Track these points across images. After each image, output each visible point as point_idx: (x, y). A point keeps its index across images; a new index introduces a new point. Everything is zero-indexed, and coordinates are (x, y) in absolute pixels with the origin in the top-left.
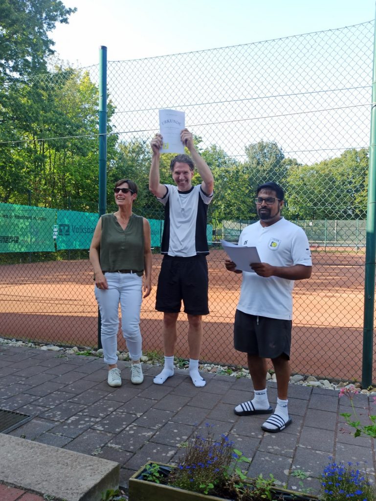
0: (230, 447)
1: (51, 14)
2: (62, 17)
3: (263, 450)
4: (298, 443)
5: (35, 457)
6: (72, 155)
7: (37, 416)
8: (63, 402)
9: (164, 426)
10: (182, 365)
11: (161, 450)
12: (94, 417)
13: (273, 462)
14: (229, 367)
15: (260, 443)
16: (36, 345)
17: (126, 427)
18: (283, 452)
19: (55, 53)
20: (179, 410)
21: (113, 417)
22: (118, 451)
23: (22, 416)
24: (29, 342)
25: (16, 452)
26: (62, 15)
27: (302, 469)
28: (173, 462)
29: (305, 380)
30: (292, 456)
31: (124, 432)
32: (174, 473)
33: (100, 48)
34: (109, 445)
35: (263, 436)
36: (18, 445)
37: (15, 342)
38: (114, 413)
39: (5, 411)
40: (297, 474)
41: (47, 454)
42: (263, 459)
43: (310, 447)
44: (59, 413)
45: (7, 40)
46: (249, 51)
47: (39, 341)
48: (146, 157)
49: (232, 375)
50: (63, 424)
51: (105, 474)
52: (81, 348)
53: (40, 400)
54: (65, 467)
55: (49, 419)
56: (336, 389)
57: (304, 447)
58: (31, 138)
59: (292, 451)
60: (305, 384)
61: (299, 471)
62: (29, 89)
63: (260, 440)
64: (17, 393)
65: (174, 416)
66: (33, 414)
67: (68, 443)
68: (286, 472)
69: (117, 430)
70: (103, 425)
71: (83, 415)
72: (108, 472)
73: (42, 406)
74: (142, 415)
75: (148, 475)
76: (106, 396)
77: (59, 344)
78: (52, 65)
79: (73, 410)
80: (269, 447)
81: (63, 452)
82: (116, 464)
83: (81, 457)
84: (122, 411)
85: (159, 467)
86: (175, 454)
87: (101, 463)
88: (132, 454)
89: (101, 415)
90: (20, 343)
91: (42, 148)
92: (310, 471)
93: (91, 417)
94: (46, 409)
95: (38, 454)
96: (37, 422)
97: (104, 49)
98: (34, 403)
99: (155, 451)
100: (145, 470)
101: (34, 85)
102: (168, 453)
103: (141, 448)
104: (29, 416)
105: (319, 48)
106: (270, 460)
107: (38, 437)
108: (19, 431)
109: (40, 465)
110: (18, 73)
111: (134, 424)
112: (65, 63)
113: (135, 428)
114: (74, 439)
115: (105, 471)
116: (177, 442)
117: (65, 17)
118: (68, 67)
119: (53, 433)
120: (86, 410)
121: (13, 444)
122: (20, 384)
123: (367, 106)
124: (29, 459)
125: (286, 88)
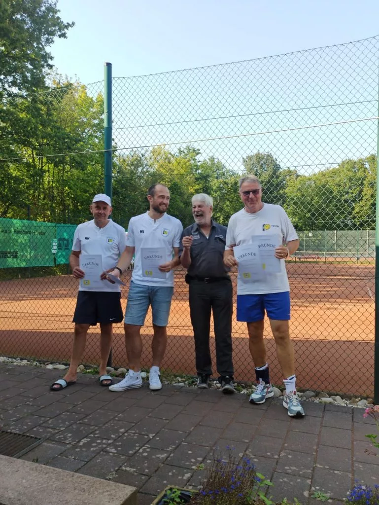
0: (253, 471)
1: (50, 29)
2: (60, 32)
3: (280, 471)
4: (315, 462)
5: (51, 483)
6: (71, 169)
7: (48, 439)
8: (73, 423)
9: (178, 447)
10: (190, 382)
11: (177, 473)
12: (106, 439)
13: (291, 483)
14: (238, 383)
15: (277, 464)
16: (41, 364)
17: (140, 449)
18: (301, 473)
19: (54, 67)
20: (191, 430)
21: (125, 438)
22: (133, 475)
23: (33, 439)
24: (34, 360)
25: (31, 478)
26: (60, 30)
27: (322, 491)
28: (190, 485)
29: (316, 396)
30: (310, 477)
31: (138, 454)
32: (195, 499)
33: (105, 65)
34: (124, 468)
35: (279, 456)
36: (33, 470)
37: (19, 361)
38: (126, 434)
39: (15, 434)
40: (317, 496)
41: (63, 479)
42: (282, 480)
43: (328, 467)
44: (69, 435)
45: (6, 56)
46: (254, 66)
47: (44, 360)
48: (145, 170)
49: (242, 392)
50: (75, 446)
51: (124, 500)
52: (87, 366)
53: (50, 422)
54: (82, 493)
55: (61, 442)
56: (349, 406)
57: (322, 467)
58: (30, 152)
59: (310, 471)
60: (317, 401)
61: (319, 493)
62: (27, 104)
63: (276, 460)
64: (26, 415)
65: (187, 437)
66: (44, 436)
67: (82, 467)
68: (306, 494)
69: (130, 452)
70: (116, 447)
71: (94, 437)
72: (126, 497)
73: (52, 428)
74: (155, 436)
75: (168, 501)
76: (116, 416)
77: (65, 362)
78: (51, 79)
79: (84, 432)
80: (287, 468)
81: (78, 477)
82: (134, 489)
83: (98, 483)
84: (133, 432)
85: (180, 492)
86: (192, 477)
87: (119, 488)
88: (147, 477)
89: (112, 436)
90: (25, 362)
91: (41, 163)
92: (330, 492)
93: (103, 439)
94: (56, 431)
95: (54, 480)
96: (48, 444)
97: (109, 65)
98: (44, 425)
99: (170, 474)
100: (165, 496)
101: (33, 100)
102: (184, 476)
103: (156, 471)
104: (40, 439)
105: (324, 63)
106: (288, 481)
107: (51, 461)
108: (31, 455)
109: (57, 491)
110: (17, 88)
111: (147, 446)
112: (64, 78)
113: (148, 450)
114: (87, 462)
115: (123, 496)
116: (192, 464)
117: (63, 32)
118: (66, 82)
119: (66, 457)
120: (97, 432)
121: (27, 469)
122: (28, 405)
123: (373, 120)
124: (45, 485)
125: (292, 103)
